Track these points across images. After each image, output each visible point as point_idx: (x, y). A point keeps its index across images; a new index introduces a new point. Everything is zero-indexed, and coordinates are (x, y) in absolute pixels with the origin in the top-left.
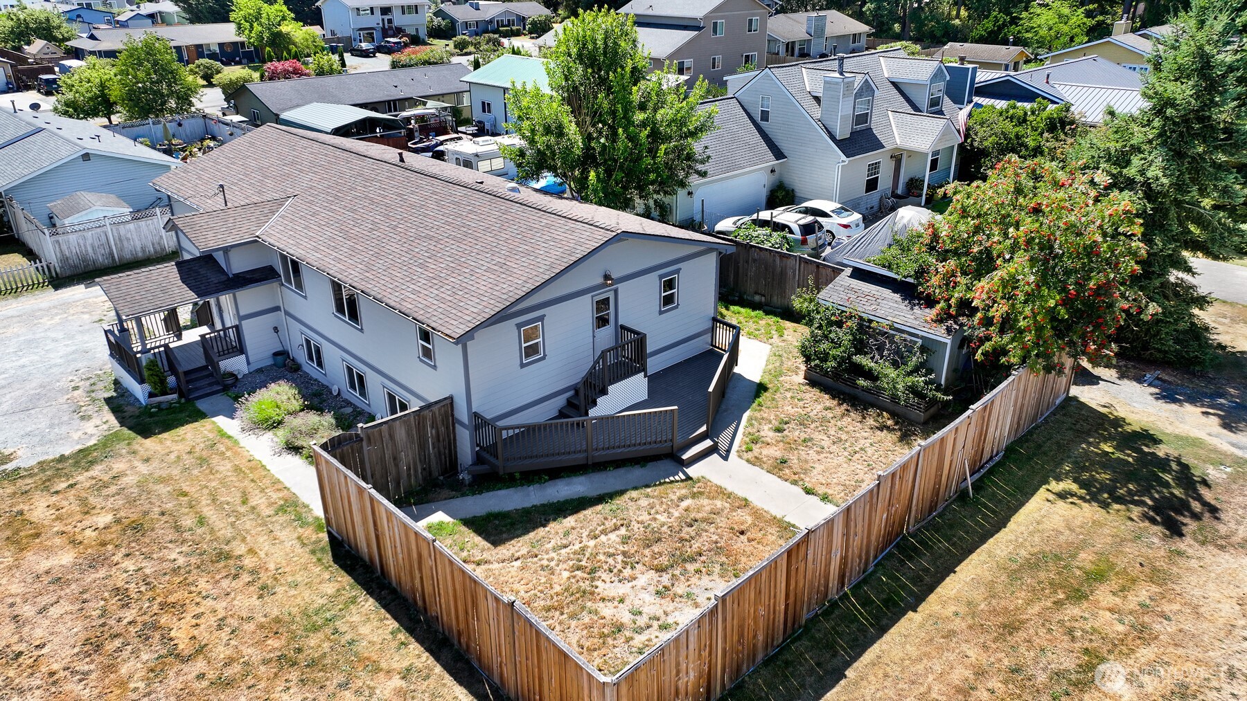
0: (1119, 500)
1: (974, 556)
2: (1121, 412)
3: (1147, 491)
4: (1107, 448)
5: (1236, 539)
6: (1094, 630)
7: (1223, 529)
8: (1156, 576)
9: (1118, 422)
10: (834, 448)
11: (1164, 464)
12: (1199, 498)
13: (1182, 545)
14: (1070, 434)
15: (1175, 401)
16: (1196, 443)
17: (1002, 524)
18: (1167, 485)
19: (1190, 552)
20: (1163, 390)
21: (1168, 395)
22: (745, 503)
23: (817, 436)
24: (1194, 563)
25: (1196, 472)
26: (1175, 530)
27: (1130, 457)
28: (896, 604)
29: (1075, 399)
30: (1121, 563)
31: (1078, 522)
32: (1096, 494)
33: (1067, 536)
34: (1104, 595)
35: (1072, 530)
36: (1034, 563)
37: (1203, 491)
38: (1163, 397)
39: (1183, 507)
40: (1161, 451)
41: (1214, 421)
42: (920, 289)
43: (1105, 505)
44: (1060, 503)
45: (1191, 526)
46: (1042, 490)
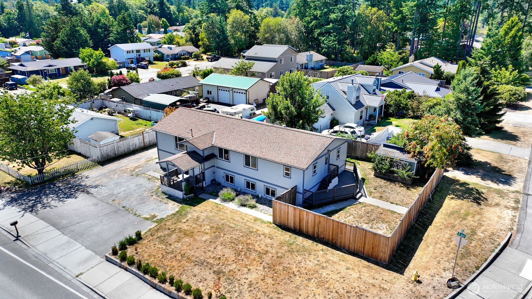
0: (465, 198)
1: (438, 213)
2: (458, 178)
3: (471, 196)
4: (458, 187)
5: (493, 204)
6: (471, 225)
7: (489, 203)
8: (479, 214)
9: (458, 181)
10: (392, 192)
11: (472, 189)
12: (482, 197)
13: (482, 206)
14: (448, 185)
15: (469, 174)
16: (477, 184)
17: (441, 206)
18: (474, 194)
19: (484, 208)
20: (465, 172)
21: (467, 173)
22: (378, 207)
23: (387, 190)
24: (486, 210)
25: (480, 191)
26: (479, 204)
27: (463, 188)
28: (426, 225)
29: (445, 176)
30: (471, 212)
31: (458, 204)
32: (459, 197)
33: (456, 207)
34: (469, 218)
35: (457, 206)
36: (452, 213)
37: (483, 195)
38: (466, 174)
39: (479, 199)
40: (470, 187)
41: (479, 179)
42: (405, 149)
43: (462, 200)
44: (452, 200)
45: (482, 203)
46: (447, 198)
